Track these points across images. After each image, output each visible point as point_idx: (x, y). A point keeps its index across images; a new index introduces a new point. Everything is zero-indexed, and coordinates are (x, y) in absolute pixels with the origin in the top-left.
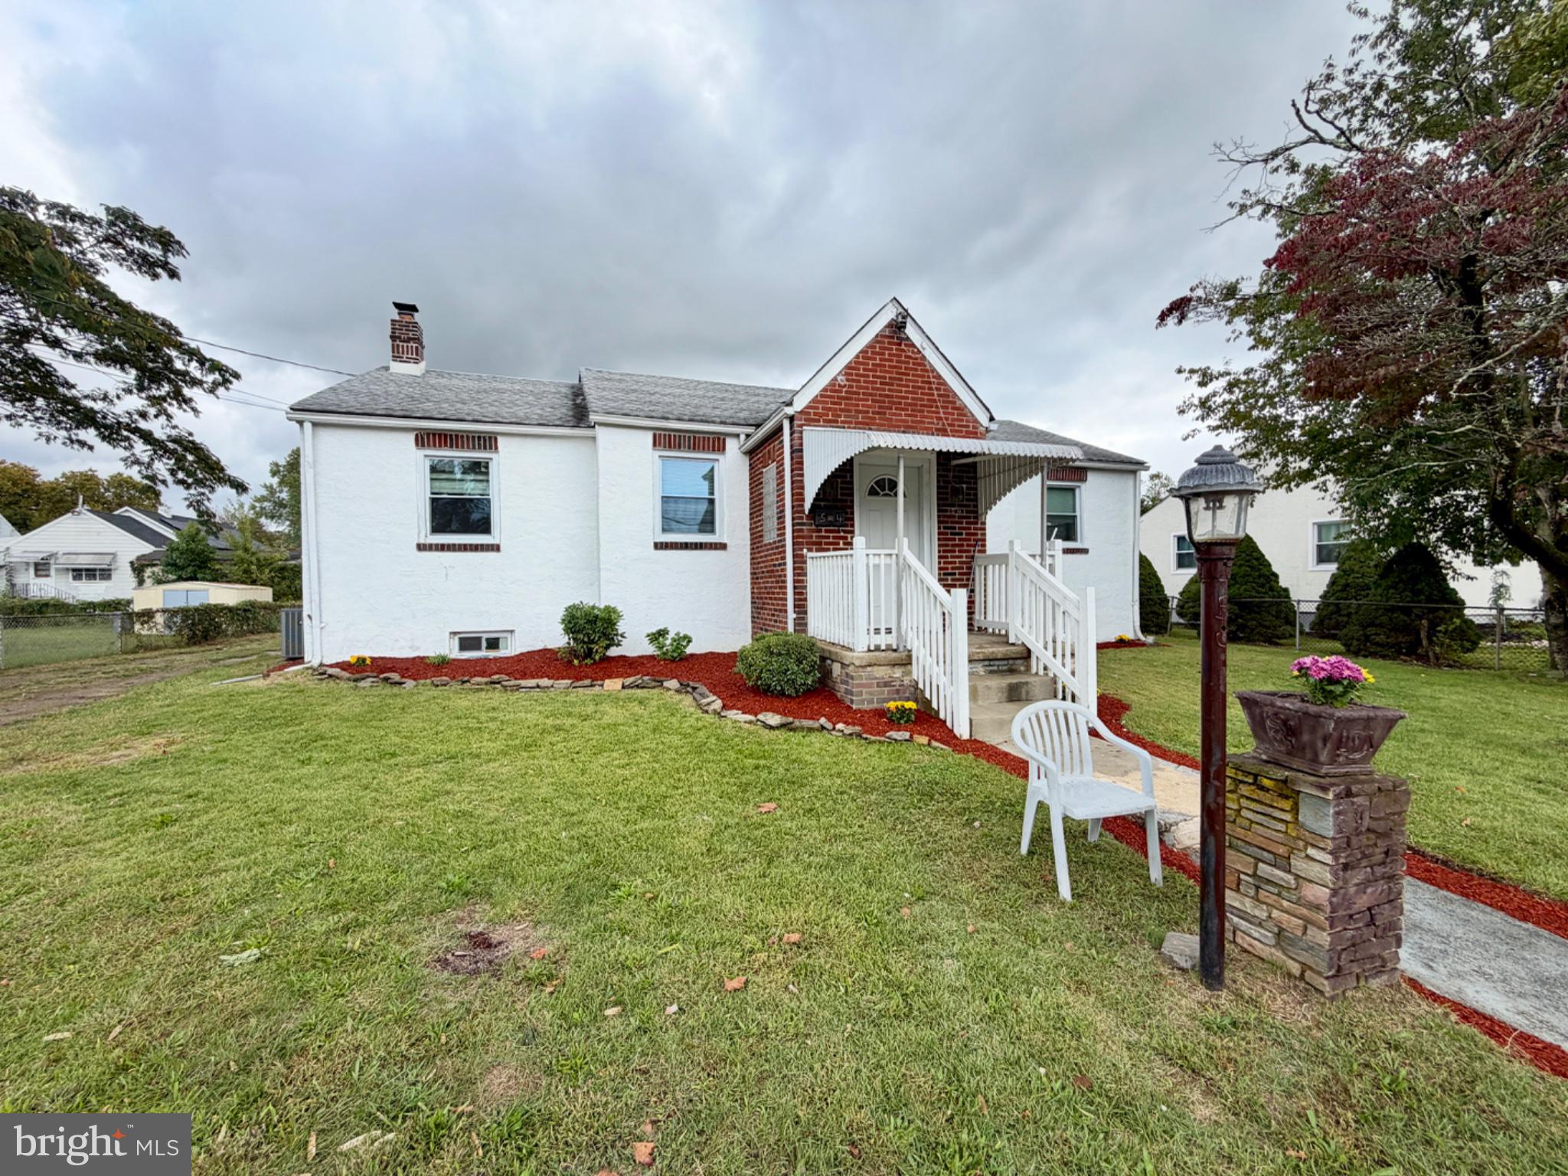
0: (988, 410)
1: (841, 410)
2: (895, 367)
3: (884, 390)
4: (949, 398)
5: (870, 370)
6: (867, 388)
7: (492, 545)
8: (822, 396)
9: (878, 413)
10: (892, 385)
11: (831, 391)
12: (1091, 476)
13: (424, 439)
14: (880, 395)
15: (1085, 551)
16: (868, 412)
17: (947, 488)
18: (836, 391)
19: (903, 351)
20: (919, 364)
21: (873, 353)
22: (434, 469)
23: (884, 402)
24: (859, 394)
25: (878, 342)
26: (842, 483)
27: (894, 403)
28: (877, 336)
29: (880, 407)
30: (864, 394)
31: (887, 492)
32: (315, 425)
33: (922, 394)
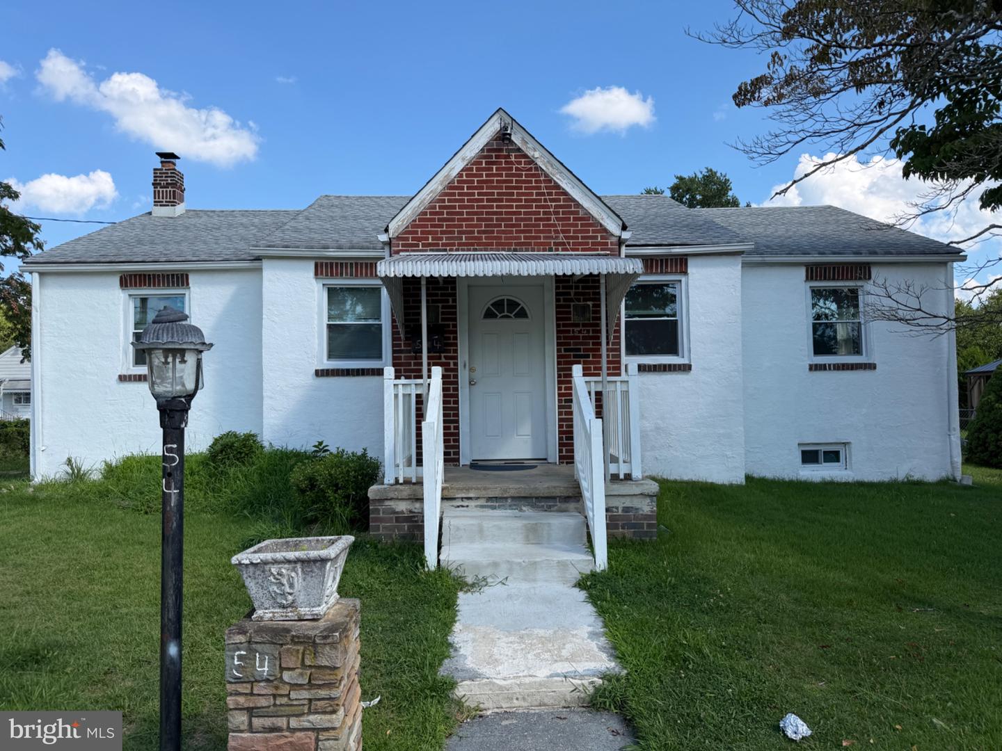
0: (619, 218)
2: (505, 181)
4: (569, 206)
6: (472, 207)
9: (484, 232)
10: (501, 200)
11: (431, 213)
12: (875, 272)
13: (127, 281)
14: (487, 213)
15: (872, 367)
16: (473, 232)
17: (569, 307)
18: (436, 213)
20: (533, 175)
21: (478, 169)
23: (492, 220)
24: (462, 214)
25: (485, 157)
28: (482, 151)
29: (487, 226)
30: (468, 213)
31: (506, 313)
32: (41, 274)
33: (537, 207)
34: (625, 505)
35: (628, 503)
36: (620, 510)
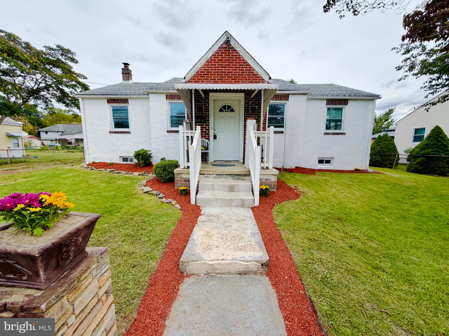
0: (268, 74)
1: (205, 79)
2: (227, 60)
3: (222, 70)
4: (250, 70)
5: (217, 62)
6: (215, 70)
7: (128, 132)
8: (197, 74)
9: (220, 79)
10: (226, 67)
11: (201, 72)
12: (349, 102)
13: (110, 101)
14: (221, 72)
15: (344, 134)
16: (215, 79)
17: (249, 107)
18: (202, 72)
19: (231, 53)
20: (238, 58)
21: (218, 55)
22: (113, 110)
23: (222, 75)
24: (212, 72)
25: (220, 51)
26: (204, 107)
27: (226, 75)
28: (219, 48)
29: (220, 77)
30: (214, 72)
31: (227, 110)
32: (82, 98)
33: (239, 70)
34: (266, 178)
35: (267, 177)
36: (264, 180)
